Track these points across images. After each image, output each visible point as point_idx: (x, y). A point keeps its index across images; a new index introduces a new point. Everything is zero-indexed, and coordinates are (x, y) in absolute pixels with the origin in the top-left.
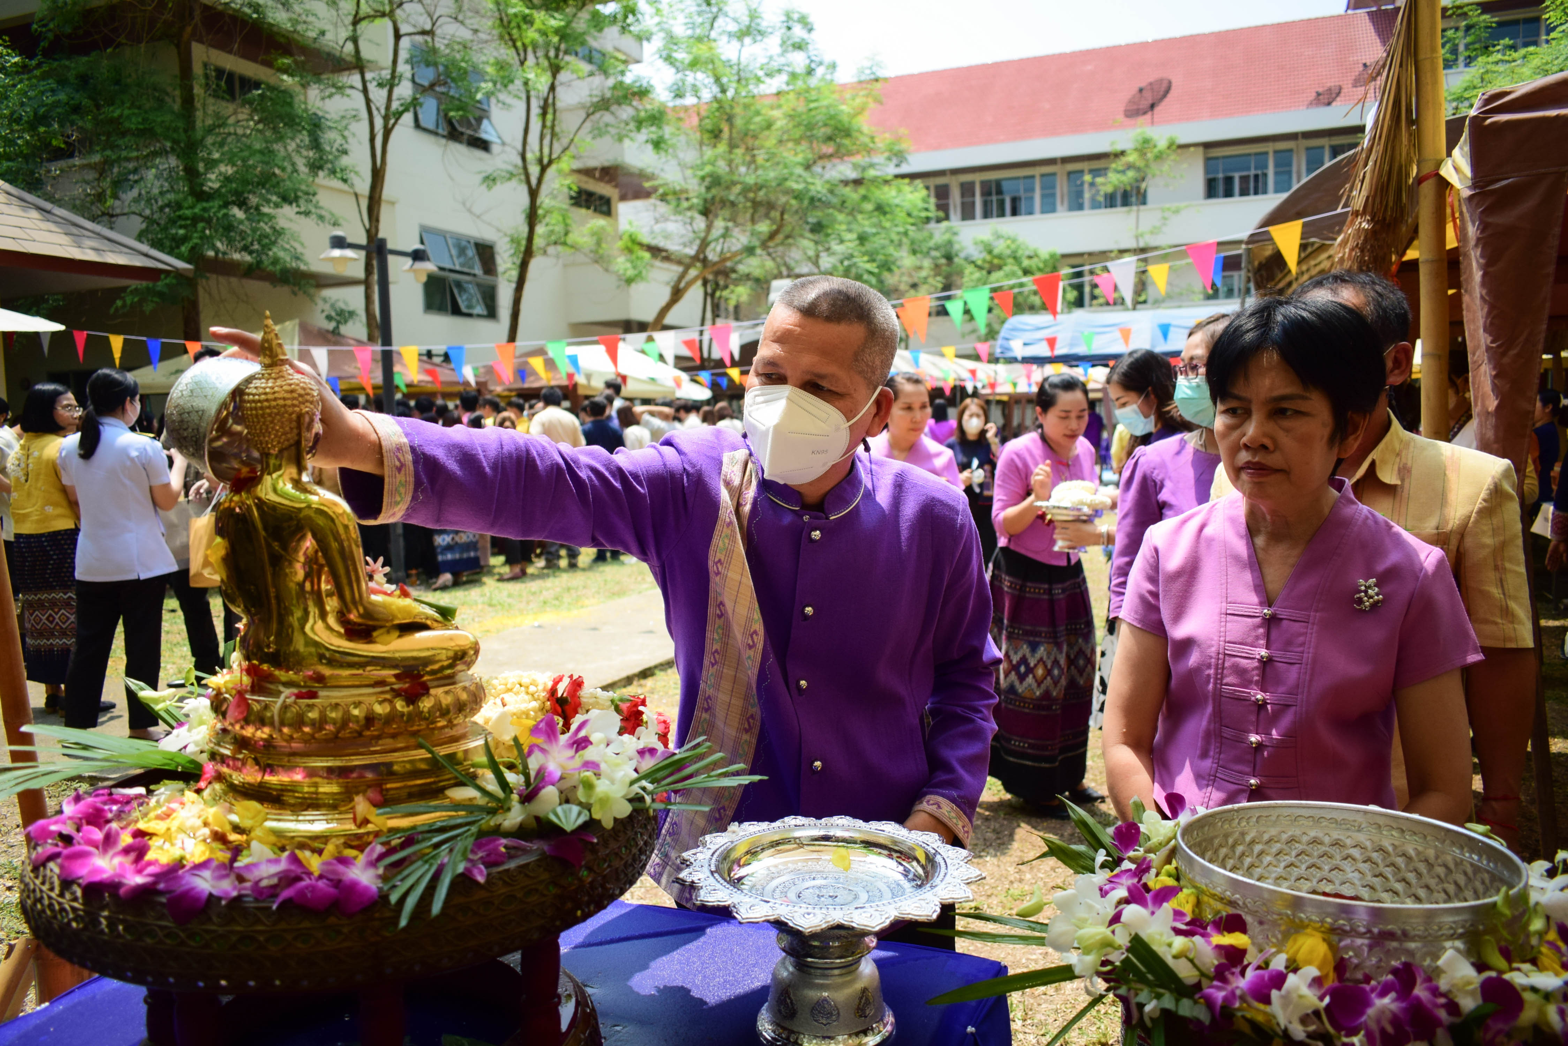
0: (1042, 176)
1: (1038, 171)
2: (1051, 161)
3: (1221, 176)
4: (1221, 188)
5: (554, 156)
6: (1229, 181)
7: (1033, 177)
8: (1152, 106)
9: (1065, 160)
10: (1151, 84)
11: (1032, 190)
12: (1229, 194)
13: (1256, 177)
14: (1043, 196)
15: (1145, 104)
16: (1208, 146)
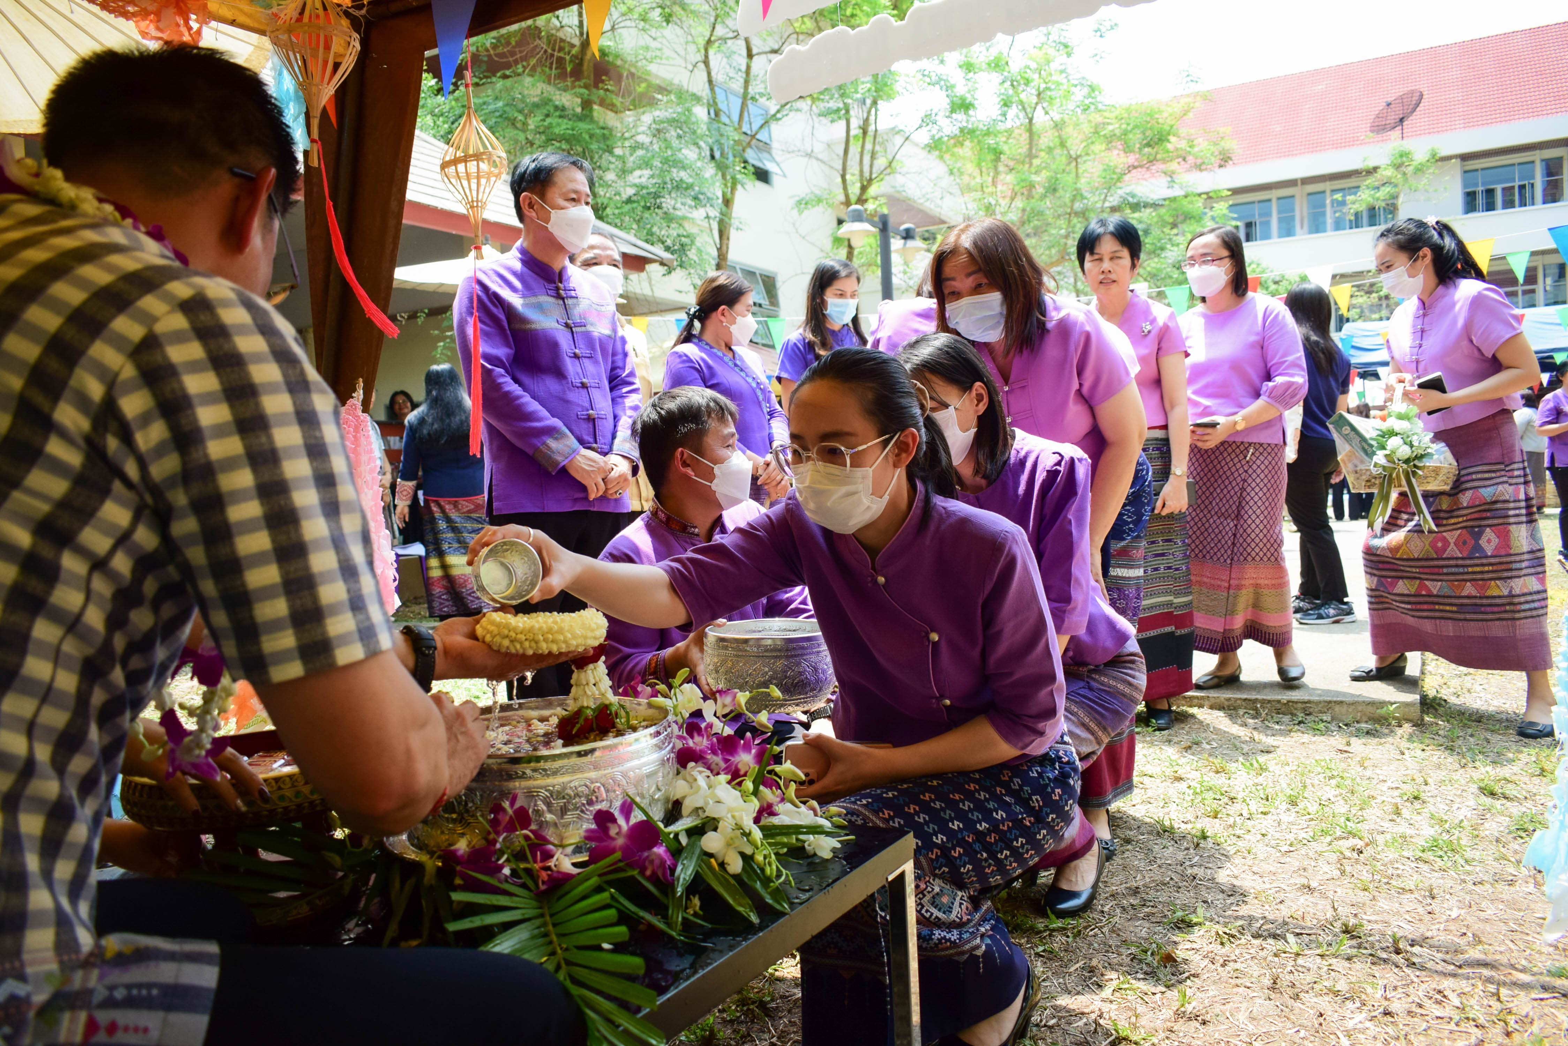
0: (1279, 199)
1: (1274, 194)
2: (1292, 183)
3: (1480, 188)
4: (1480, 200)
5: (874, 176)
6: (1490, 193)
7: (1269, 200)
8: (1402, 120)
9: (1306, 181)
10: (1401, 97)
11: (1269, 214)
12: (1490, 206)
13: (1522, 187)
14: (1280, 220)
15: (1393, 118)
16: (1465, 158)
